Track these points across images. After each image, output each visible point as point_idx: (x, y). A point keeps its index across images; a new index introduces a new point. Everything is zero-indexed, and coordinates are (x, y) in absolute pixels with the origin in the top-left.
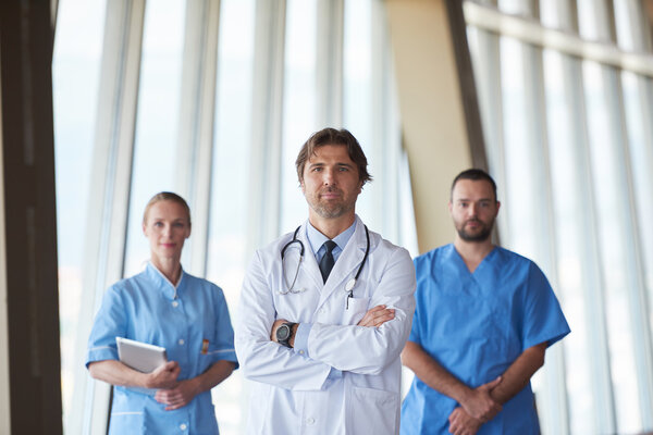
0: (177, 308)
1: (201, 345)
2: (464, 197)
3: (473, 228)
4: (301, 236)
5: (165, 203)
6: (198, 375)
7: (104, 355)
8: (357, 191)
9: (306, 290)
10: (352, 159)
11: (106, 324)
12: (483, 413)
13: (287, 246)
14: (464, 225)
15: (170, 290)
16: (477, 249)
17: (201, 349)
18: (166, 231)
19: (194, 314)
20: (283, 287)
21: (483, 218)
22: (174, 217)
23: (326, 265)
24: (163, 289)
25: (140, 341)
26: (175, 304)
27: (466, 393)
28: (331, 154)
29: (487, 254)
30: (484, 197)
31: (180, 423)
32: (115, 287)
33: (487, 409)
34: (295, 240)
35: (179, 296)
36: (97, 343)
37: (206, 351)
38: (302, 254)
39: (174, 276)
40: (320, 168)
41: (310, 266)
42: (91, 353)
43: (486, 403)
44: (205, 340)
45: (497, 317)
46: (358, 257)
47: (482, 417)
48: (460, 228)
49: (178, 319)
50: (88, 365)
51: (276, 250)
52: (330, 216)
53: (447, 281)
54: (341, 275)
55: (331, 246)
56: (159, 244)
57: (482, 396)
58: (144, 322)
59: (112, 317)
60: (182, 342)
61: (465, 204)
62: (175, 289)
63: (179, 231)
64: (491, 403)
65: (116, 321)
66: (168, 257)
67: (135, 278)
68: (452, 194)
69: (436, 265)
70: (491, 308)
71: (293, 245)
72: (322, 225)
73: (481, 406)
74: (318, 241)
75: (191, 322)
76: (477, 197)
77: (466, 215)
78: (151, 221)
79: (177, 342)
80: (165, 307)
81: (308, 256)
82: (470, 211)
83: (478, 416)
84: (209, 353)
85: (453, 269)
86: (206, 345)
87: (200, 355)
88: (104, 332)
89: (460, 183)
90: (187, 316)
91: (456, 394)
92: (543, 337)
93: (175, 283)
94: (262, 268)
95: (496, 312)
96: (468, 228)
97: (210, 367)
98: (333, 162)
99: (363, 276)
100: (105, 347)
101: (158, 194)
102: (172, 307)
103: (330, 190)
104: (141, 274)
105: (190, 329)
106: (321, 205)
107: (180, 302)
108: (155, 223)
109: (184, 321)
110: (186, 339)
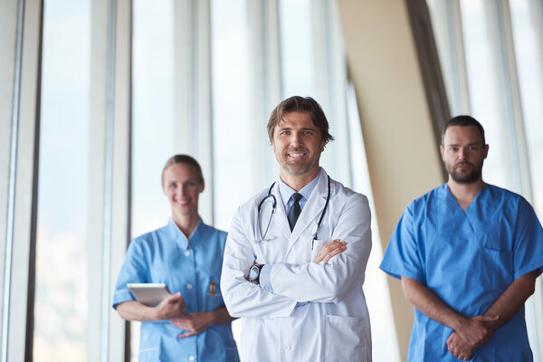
0: (189, 257)
1: (208, 288)
2: (454, 142)
3: (463, 171)
4: (274, 192)
5: (178, 167)
8: (321, 149)
9: (276, 238)
10: (315, 123)
13: (263, 200)
14: (455, 167)
15: (183, 242)
16: (468, 190)
18: (179, 191)
20: (258, 237)
21: (472, 161)
22: (185, 178)
23: (294, 214)
24: (178, 241)
26: (188, 253)
27: (460, 321)
28: (298, 120)
29: (478, 193)
30: (472, 142)
31: (189, 356)
33: (481, 337)
34: (270, 195)
35: (191, 246)
36: (120, 287)
38: (274, 206)
40: (288, 132)
41: (280, 218)
42: (115, 297)
43: (480, 331)
45: (487, 251)
46: (320, 205)
47: (476, 344)
48: (451, 171)
50: (115, 306)
51: (253, 205)
52: (297, 174)
54: (305, 222)
55: (297, 198)
56: (174, 199)
57: (475, 325)
58: (160, 274)
59: (133, 265)
60: (190, 287)
61: (455, 148)
62: (187, 240)
63: (191, 190)
64: (485, 331)
65: (136, 268)
66: (185, 214)
67: (156, 232)
70: (481, 242)
71: (268, 199)
72: (291, 180)
73: (475, 334)
74: (287, 194)
76: (466, 142)
77: (457, 159)
78: (167, 184)
79: (185, 286)
80: (177, 259)
81: (279, 208)
82: (460, 154)
83: (473, 344)
84: (217, 295)
86: (212, 288)
87: (207, 297)
88: (127, 277)
89: (451, 130)
90: (195, 264)
91: (452, 322)
92: (531, 268)
93: (187, 234)
94: (241, 221)
95: (486, 247)
96: (458, 170)
98: (299, 127)
99: (324, 222)
100: (125, 291)
101: (171, 159)
102: (184, 257)
103: (296, 150)
104: (164, 228)
105: (197, 275)
106: (288, 163)
107: (192, 252)
108: (170, 186)
109: (192, 268)
110: (194, 284)
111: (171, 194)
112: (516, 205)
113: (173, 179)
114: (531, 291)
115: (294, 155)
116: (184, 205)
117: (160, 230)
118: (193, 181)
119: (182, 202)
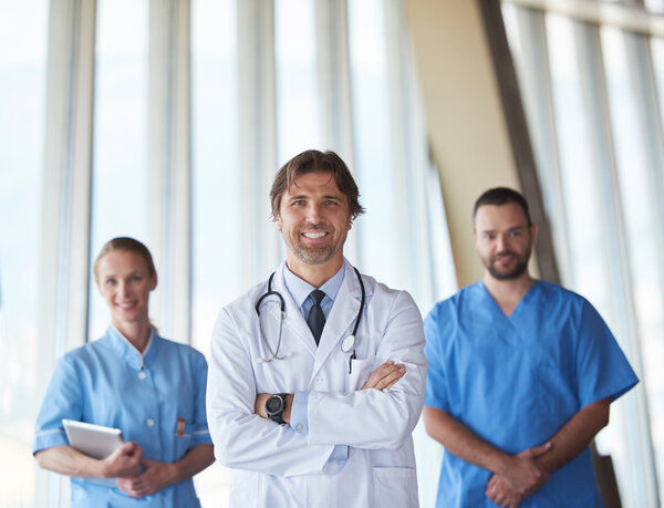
0: (145, 380)
1: (176, 426)
2: (489, 228)
3: (505, 265)
4: (278, 286)
5: (117, 255)
6: (174, 461)
7: (55, 440)
8: (347, 227)
10: (340, 189)
11: (56, 403)
12: (528, 487)
13: (263, 298)
14: (492, 260)
15: (136, 359)
17: (175, 431)
19: (165, 387)
20: (266, 353)
21: (517, 247)
22: (127, 271)
23: (316, 321)
24: (127, 358)
25: (98, 424)
26: (142, 376)
27: (505, 462)
28: (316, 185)
29: (525, 292)
30: (514, 225)
32: (68, 356)
33: (532, 482)
34: (270, 292)
35: (147, 365)
36: (45, 427)
37: (182, 433)
38: (283, 309)
39: (141, 342)
40: (301, 202)
41: (296, 325)
42: (38, 439)
44: (180, 419)
47: (527, 491)
48: (489, 264)
49: (145, 394)
50: (34, 454)
51: (250, 305)
52: (315, 262)
53: (479, 330)
54: (337, 332)
56: (113, 302)
57: (525, 465)
58: (103, 400)
60: (151, 423)
61: (491, 235)
62: (141, 357)
63: (138, 287)
64: (538, 474)
65: (68, 398)
66: (131, 321)
67: (93, 345)
68: (474, 223)
69: (464, 310)
71: (269, 298)
72: (305, 271)
73: (527, 476)
74: (302, 292)
75: (161, 398)
76: (505, 226)
77: (494, 250)
78: (103, 279)
79: (145, 422)
80: (129, 381)
81: (291, 310)
82: (499, 246)
83: (522, 490)
84: (186, 436)
85: (485, 314)
86: (181, 425)
87: (175, 439)
88: (54, 412)
89: (483, 210)
90: (156, 390)
93: (141, 351)
94: (236, 328)
96: (498, 264)
97: (188, 451)
98: (319, 194)
99: (362, 330)
100: (55, 431)
101: (108, 244)
102: (139, 380)
103: (315, 227)
104: (101, 340)
105: (160, 407)
106: (302, 247)
107: (149, 373)
108: (108, 282)
109: (152, 396)
110: (157, 418)
111: (109, 294)
112: (579, 309)
113: (110, 273)
114: (604, 421)
115: (312, 235)
116: (127, 310)
117: (96, 342)
118: (138, 275)
119: (124, 306)
